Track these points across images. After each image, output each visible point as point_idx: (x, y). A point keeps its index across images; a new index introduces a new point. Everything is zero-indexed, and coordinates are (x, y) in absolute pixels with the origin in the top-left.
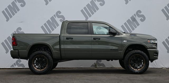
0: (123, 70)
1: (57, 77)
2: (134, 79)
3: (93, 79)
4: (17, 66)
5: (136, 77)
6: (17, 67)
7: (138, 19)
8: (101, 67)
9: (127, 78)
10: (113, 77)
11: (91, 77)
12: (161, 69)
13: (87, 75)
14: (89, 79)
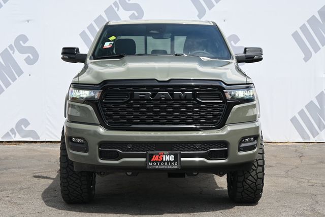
4: (20, 137)
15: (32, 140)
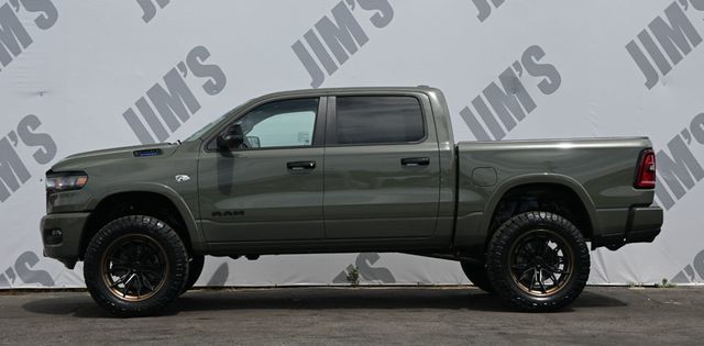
0: (476, 295)
1: (198, 326)
2: (523, 331)
3: (355, 336)
4: (21, 282)
5: (528, 324)
6: (18, 284)
7: (530, 83)
8: (376, 282)
9: (493, 329)
10: (433, 324)
11: (341, 324)
12: (625, 290)
13: (322, 318)
14: (338, 334)
15: (41, 287)
